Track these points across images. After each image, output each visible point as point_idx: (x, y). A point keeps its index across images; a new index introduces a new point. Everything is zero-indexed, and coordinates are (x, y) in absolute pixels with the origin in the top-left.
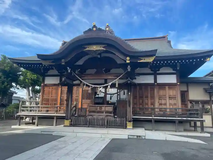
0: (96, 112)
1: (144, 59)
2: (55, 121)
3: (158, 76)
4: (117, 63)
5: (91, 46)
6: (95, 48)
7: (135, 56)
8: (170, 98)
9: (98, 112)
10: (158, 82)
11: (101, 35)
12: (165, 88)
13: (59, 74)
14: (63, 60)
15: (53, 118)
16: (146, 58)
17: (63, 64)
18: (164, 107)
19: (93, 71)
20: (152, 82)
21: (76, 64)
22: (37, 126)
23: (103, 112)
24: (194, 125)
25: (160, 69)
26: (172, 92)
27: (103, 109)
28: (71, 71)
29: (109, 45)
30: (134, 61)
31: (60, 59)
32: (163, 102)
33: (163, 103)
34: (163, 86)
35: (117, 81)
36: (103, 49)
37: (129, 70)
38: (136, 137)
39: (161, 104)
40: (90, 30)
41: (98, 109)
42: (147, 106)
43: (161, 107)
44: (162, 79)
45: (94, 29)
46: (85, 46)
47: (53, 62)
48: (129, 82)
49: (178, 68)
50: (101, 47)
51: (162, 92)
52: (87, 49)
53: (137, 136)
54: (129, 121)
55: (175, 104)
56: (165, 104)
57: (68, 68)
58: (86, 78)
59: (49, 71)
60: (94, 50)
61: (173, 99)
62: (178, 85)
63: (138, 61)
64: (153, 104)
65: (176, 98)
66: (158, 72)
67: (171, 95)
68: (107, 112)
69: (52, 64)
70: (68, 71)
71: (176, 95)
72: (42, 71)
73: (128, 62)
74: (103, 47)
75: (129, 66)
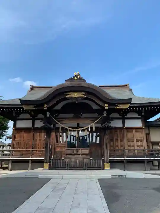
0: (73, 155)
1: (121, 106)
2: (30, 165)
3: (126, 121)
4: (93, 109)
5: (73, 93)
6: (75, 95)
7: (113, 103)
8: (137, 140)
9: (75, 155)
10: (126, 126)
11: (82, 84)
12: (133, 131)
13: (31, 118)
14: (45, 106)
15: (28, 162)
16: (122, 105)
17: (45, 109)
18: (132, 148)
19: (72, 115)
20: (121, 125)
21: (53, 109)
22: (11, 170)
23: (80, 155)
25: (127, 114)
26: (138, 135)
27: (80, 151)
28: (49, 115)
29: (89, 93)
30: (112, 107)
31: (42, 105)
32: (131, 144)
34: (130, 129)
35: (94, 125)
36: (83, 96)
37: (105, 115)
38: (117, 177)
39: (129, 146)
40: (71, 79)
41: (75, 152)
42: (117, 148)
43: (129, 148)
44: (129, 123)
45: (76, 78)
46: (68, 93)
47: (35, 107)
48: (107, 126)
49: (143, 114)
50: (81, 94)
51: (130, 135)
52: (69, 96)
53: (119, 176)
54: (107, 163)
55: (142, 146)
56: (133, 146)
57: (48, 113)
58: (64, 122)
60: (76, 97)
61: (139, 141)
62: (144, 128)
63: (116, 108)
64: (123, 146)
65: (142, 140)
66: (125, 117)
67: (138, 138)
68: (83, 154)
69: (34, 109)
70: (47, 115)
71: (142, 138)
72: (14, 115)
73: (106, 108)
74: (83, 94)
75: (105, 112)
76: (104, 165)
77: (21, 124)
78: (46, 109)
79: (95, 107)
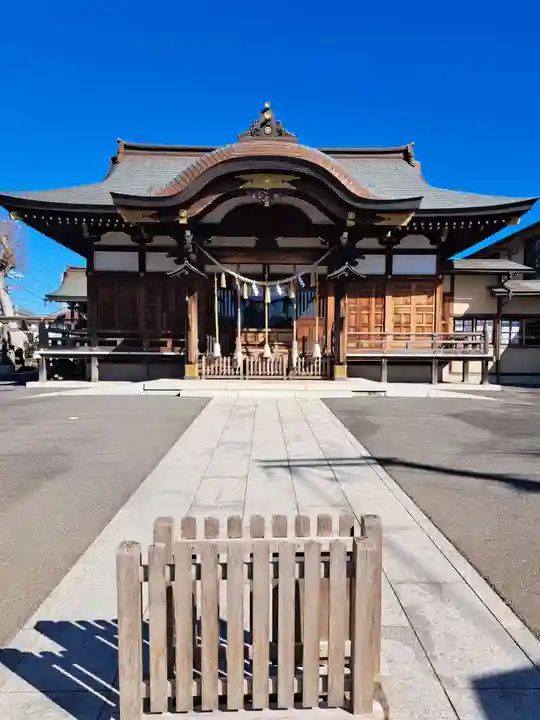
1: (390, 219)
3: (396, 258)
4: (309, 221)
5: (259, 177)
8: (419, 309)
9: (261, 346)
10: (394, 273)
12: (410, 287)
13: (135, 244)
14: (183, 213)
16: (393, 217)
17: (181, 221)
18: (404, 331)
19: (250, 242)
20: (381, 270)
23: (274, 345)
24: (461, 371)
25: (400, 239)
27: (274, 338)
28: (193, 239)
31: (175, 211)
32: (403, 319)
33: (402, 322)
34: (405, 281)
36: (288, 186)
37: (344, 242)
39: (397, 325)
41: (261, 338)
43: (397, 330)
45: (268, 130)
46: (243, 178)
47: (155, 216)
48: (347, 273)
49: (443, 239)
50: (283, 181)
52: (248, 185)
54: (340, 364)
55: (429, 324)
56: (408, 325)
57: (188, 233)
59: (103, 237)
60: (267, 188)
61: (425, 313)
62: (439, 279)
63: (376, 224)
64: (380, 324)
65: (432, 310)
66: (395, 247)
67: (421, 304)
69: (151, 220)
70: (185, 241)
71: (432, 304)
72: (86, 234)
73: (351, 223)
74: (288, 182)
75: (346, 234)
76: (332, 369)
77: (106, 261)
78: (183, 221)
79: (317, 217)
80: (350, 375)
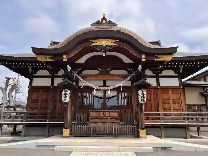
0: (99, 119)
1: (162, 58)
2: (47, 130)
4: (124, 63)
5: (100, 41)
6: (104, 43)
7: (152, 53)
8: (174, 102)
9: (102, 118)
10: (160, 86)
11: (113, 28)
12: (168, 91)
13: (51, 75)
14: (65, 56)
15: (45, 126)
17: (64, 60)
20: (155, 85)
21: (76, 63)
22: (24, 136)
23: (108, 118)
25: (162, 71)
27: (107, 115)
28: (71, 70)
31: (61, 55)
33: (167, 107)
34: (166, 89)
36: (114, 44)
37: (140, 70)
39: (165, 109)
40: (98, 23)
41: (102, 115)
43: (165, 111)
45: (104, 21)
46: (93, 41)
47: (51, 58)
48: (143, 83)
49: (181, 71)
50: (111, 42)
51: (165, 96)
52: (95, 44)
53: (162, 148)
54: (143, 129)
55: (179, 108)
56: (169, 109)
57: (68, 66)
59: (38, 72)
60: (104, 45)
61: (177, 103)
62: (181, 88)
63: (155, 60)
65: (180, 102)
66: (160, 75)
67: (174, 99)
68: (112, 118)
70: (68, 70)
71: (179, 99)
72: (30, 71)
73: (143, 60)
74: (113, 42)
75: (140, 66)
76: (138, 132)
77: (38, 82)
79: (126, 60)
80: (147, 134)
